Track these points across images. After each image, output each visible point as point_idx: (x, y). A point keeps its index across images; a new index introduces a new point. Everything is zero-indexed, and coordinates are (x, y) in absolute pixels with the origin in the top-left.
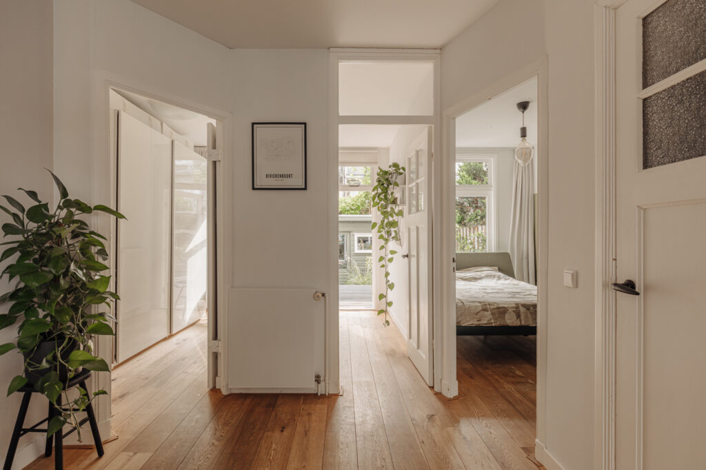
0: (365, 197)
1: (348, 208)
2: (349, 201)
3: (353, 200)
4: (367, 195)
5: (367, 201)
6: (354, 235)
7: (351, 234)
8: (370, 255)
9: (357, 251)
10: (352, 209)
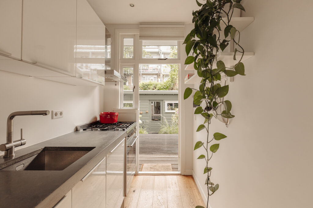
0: (171, 81)
1: (162, 88)
2: (162, 83)
3: (165, 83)
4: (172, 80)
5: (172, 84)
6: (165, 102)
7: (163, 101)
8: (174, 113)
9: (166, 111)
10: (164, 88)
